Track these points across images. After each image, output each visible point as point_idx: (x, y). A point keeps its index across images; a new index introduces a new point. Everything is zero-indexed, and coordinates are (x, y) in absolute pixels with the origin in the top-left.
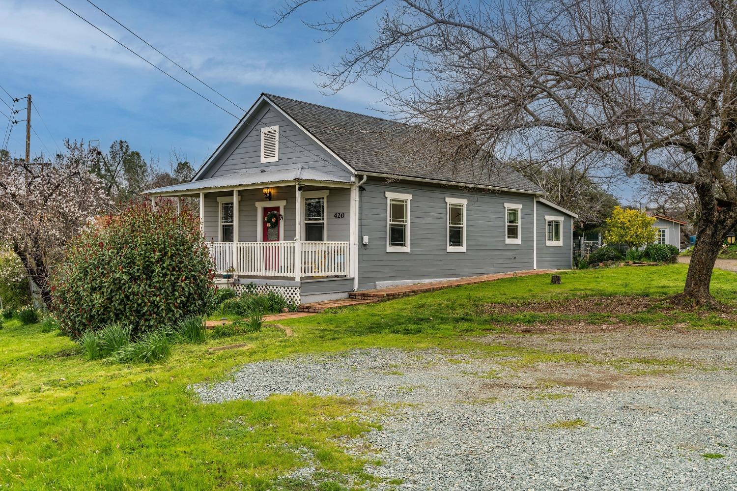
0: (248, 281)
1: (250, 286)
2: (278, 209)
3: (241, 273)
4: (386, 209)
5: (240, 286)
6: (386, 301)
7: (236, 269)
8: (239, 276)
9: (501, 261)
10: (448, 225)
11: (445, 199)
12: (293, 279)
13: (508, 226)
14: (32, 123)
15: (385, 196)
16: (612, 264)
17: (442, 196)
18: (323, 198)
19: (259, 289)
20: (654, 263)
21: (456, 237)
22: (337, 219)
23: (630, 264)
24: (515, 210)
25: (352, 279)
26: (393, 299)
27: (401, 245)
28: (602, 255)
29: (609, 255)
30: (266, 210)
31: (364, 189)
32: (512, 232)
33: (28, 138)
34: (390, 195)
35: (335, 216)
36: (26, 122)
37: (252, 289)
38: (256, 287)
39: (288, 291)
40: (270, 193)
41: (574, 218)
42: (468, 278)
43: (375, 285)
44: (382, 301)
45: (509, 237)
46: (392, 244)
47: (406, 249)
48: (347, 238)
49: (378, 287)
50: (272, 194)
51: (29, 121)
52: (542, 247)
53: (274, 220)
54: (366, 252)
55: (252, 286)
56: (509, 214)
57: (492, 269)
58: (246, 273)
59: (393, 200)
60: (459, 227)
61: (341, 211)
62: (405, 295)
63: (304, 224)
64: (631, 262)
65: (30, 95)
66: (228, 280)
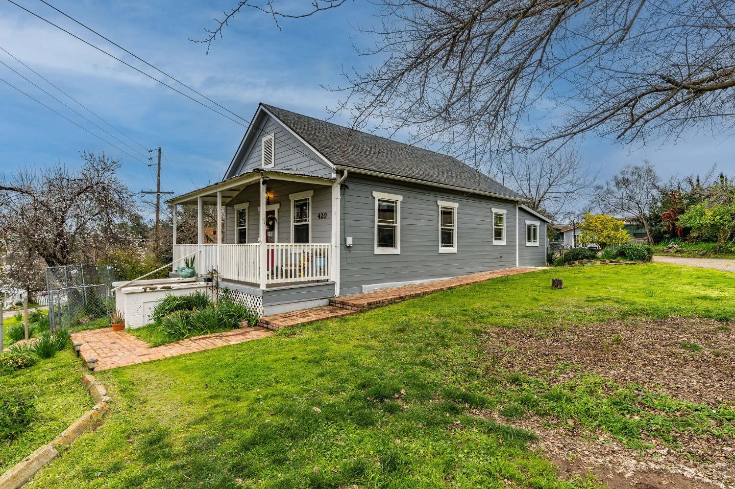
0: (225, 285)
2: (274, 212)
4: (374, 210)
6: (366, 311)
9: (489, 261)
10: (440, 227)
11: (436, 201)
12: (258, 286)
13: (495, 229)
14: (161, 167)
15: (372, 196)
16: (587, 262)
17: (434, 199)
18: (309, 199)
19: (232, 294)
20: (631, 262)
21: (447, 239)
22: (321, 220)
23: (606, 262)
24: (501, 215)
25: (333, 284)
26: (375, 308)
27: (392, 246)
28: (577, 254)
29: (584, 254)
30: (267, 214)
31: (347, 187)
32: (499, 235)
33: (159, 176)
34: (378, 195)
35: (319, 217)
36: (157, 166)
37: (228, 294)
38: (230, 292)
39: (253, 299)
40: (268, 198)
41: (547, 222)
42: (460, 277)
43: (361, 289)
44: (361, 311)
45: (495, 239)
46: (380, 246)
47: (397, 251)
48: (328, 239)
49: (364, 291)
50: (270, 198)
51: (159, 165)
52: (523, 247)
53: (271, 223)
54: (350, 255)
55: (227, 291)
56: (496, 218)
57: (481, 268)
59: (382, 201)
60: (450, 230)
61: (322, 211)
62: (392, 302)
63: (296, 226)
64: (607, 261)
65: (160, 148)
66: (208, 284)
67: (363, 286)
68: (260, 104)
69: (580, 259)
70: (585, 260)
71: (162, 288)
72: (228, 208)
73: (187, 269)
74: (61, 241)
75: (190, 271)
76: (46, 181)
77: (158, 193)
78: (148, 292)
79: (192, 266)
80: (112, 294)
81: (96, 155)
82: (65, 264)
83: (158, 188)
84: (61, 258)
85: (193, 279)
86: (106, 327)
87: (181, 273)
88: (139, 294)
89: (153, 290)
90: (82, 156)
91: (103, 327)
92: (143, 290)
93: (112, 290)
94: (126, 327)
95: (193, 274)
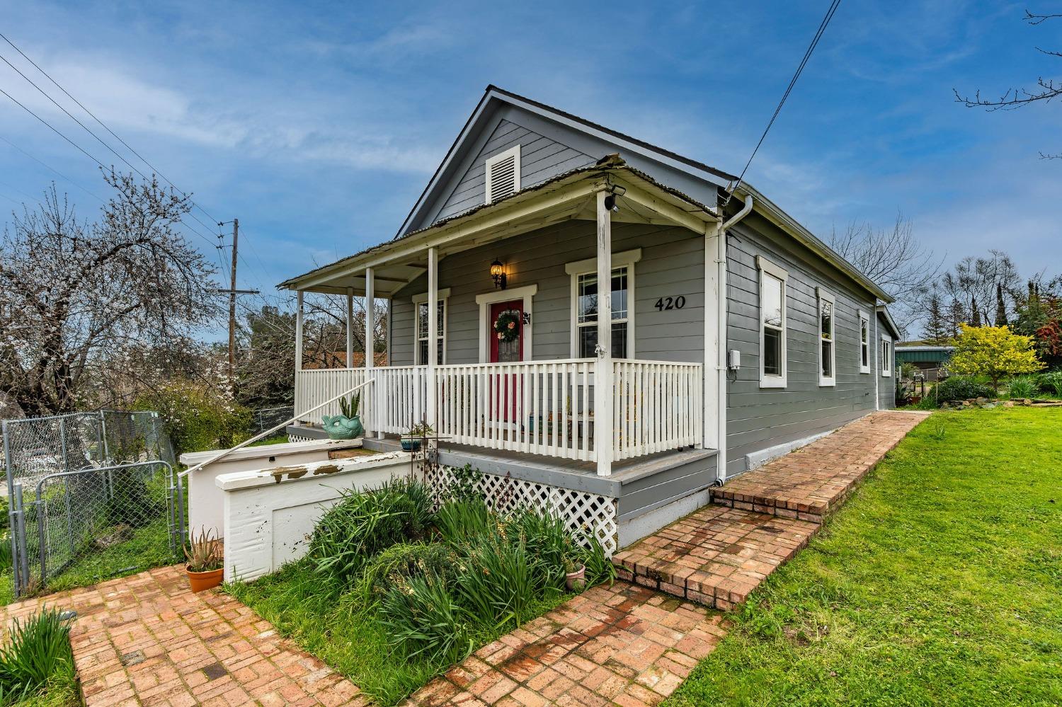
0: (461, 459)
1: (464, 473)
2: (519, 304)
3: (445, 436)
4: (759, 295)
5: (441, 468)
6: (830, 522)
7: (434, 428)
8: (441, 445)
9: (858, 400)
10: (821, 338)
11: (817, 290)
12: (590, 466)
13: (862, 345)
14: (239, 249)
15: (757, 266)
17: (814, 284)
18: (625, 270)
19: (488, 483)
22: (664, 312)
23: (1025, 403)
24: (865, 322)
25: (714, 456)
26: (836, 511)
27: (777, 372)
30: (495, 309)
35: (660, 305)
36: (232, 248)
37: (470, 481)
38: (479, 477)
39: (574, 502)
40: (504, 276)
41: (897, 338)
43: (746, 460)
44: (825, 523)
45: (862, 363)
46: (766, 371)
47: (782, 379)
48: (696, 353)
49: (751, 467)
50: (508, 277)
51: (235, 247)
53: (511, 326)
54: (733, 388)
55: (470, 474)
56: (862, 328)
58: (456, 439)
60: (828, 344)
61: (674, 292)
62: (849, 494)
63: (583, 329)
64: (1027, 401)
65: (236, 220)
66: (413, 457)
67: (750, 455)
68: (490, 88)
69: (971, 397)
70: (980, 400)
71: (317, 472)
72: (395, 303)
73: (345, 422)
74: (53, 359)
75: (352, 424)
76: (24, 238)
77: (233, 293)
78: (286, 483)
79: (353, 415)
80: (180, 483)
81: (138, 183)
82: (63, 411)
83: (233, 284)
84: (54, 396)
85: (357, 442)
86: (166, 563)
87: (332, 430)
88: (261, 491)
89: (297, 476)
90: (105, 178)
91: (156, 565)
92: (273, 480)
93: (180, 474)
94: (228, 578)
95: (358, 432)
